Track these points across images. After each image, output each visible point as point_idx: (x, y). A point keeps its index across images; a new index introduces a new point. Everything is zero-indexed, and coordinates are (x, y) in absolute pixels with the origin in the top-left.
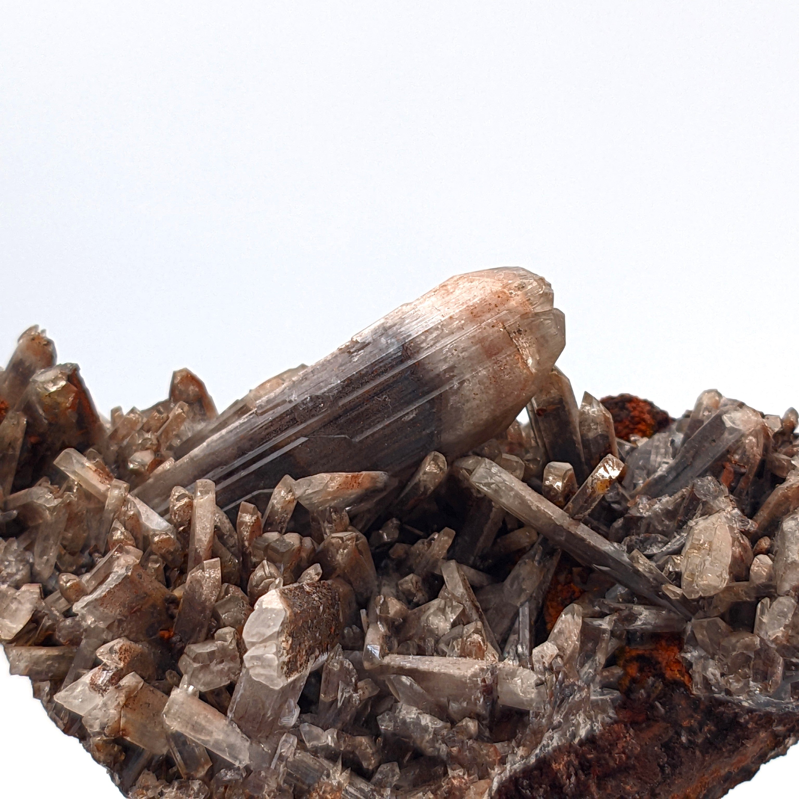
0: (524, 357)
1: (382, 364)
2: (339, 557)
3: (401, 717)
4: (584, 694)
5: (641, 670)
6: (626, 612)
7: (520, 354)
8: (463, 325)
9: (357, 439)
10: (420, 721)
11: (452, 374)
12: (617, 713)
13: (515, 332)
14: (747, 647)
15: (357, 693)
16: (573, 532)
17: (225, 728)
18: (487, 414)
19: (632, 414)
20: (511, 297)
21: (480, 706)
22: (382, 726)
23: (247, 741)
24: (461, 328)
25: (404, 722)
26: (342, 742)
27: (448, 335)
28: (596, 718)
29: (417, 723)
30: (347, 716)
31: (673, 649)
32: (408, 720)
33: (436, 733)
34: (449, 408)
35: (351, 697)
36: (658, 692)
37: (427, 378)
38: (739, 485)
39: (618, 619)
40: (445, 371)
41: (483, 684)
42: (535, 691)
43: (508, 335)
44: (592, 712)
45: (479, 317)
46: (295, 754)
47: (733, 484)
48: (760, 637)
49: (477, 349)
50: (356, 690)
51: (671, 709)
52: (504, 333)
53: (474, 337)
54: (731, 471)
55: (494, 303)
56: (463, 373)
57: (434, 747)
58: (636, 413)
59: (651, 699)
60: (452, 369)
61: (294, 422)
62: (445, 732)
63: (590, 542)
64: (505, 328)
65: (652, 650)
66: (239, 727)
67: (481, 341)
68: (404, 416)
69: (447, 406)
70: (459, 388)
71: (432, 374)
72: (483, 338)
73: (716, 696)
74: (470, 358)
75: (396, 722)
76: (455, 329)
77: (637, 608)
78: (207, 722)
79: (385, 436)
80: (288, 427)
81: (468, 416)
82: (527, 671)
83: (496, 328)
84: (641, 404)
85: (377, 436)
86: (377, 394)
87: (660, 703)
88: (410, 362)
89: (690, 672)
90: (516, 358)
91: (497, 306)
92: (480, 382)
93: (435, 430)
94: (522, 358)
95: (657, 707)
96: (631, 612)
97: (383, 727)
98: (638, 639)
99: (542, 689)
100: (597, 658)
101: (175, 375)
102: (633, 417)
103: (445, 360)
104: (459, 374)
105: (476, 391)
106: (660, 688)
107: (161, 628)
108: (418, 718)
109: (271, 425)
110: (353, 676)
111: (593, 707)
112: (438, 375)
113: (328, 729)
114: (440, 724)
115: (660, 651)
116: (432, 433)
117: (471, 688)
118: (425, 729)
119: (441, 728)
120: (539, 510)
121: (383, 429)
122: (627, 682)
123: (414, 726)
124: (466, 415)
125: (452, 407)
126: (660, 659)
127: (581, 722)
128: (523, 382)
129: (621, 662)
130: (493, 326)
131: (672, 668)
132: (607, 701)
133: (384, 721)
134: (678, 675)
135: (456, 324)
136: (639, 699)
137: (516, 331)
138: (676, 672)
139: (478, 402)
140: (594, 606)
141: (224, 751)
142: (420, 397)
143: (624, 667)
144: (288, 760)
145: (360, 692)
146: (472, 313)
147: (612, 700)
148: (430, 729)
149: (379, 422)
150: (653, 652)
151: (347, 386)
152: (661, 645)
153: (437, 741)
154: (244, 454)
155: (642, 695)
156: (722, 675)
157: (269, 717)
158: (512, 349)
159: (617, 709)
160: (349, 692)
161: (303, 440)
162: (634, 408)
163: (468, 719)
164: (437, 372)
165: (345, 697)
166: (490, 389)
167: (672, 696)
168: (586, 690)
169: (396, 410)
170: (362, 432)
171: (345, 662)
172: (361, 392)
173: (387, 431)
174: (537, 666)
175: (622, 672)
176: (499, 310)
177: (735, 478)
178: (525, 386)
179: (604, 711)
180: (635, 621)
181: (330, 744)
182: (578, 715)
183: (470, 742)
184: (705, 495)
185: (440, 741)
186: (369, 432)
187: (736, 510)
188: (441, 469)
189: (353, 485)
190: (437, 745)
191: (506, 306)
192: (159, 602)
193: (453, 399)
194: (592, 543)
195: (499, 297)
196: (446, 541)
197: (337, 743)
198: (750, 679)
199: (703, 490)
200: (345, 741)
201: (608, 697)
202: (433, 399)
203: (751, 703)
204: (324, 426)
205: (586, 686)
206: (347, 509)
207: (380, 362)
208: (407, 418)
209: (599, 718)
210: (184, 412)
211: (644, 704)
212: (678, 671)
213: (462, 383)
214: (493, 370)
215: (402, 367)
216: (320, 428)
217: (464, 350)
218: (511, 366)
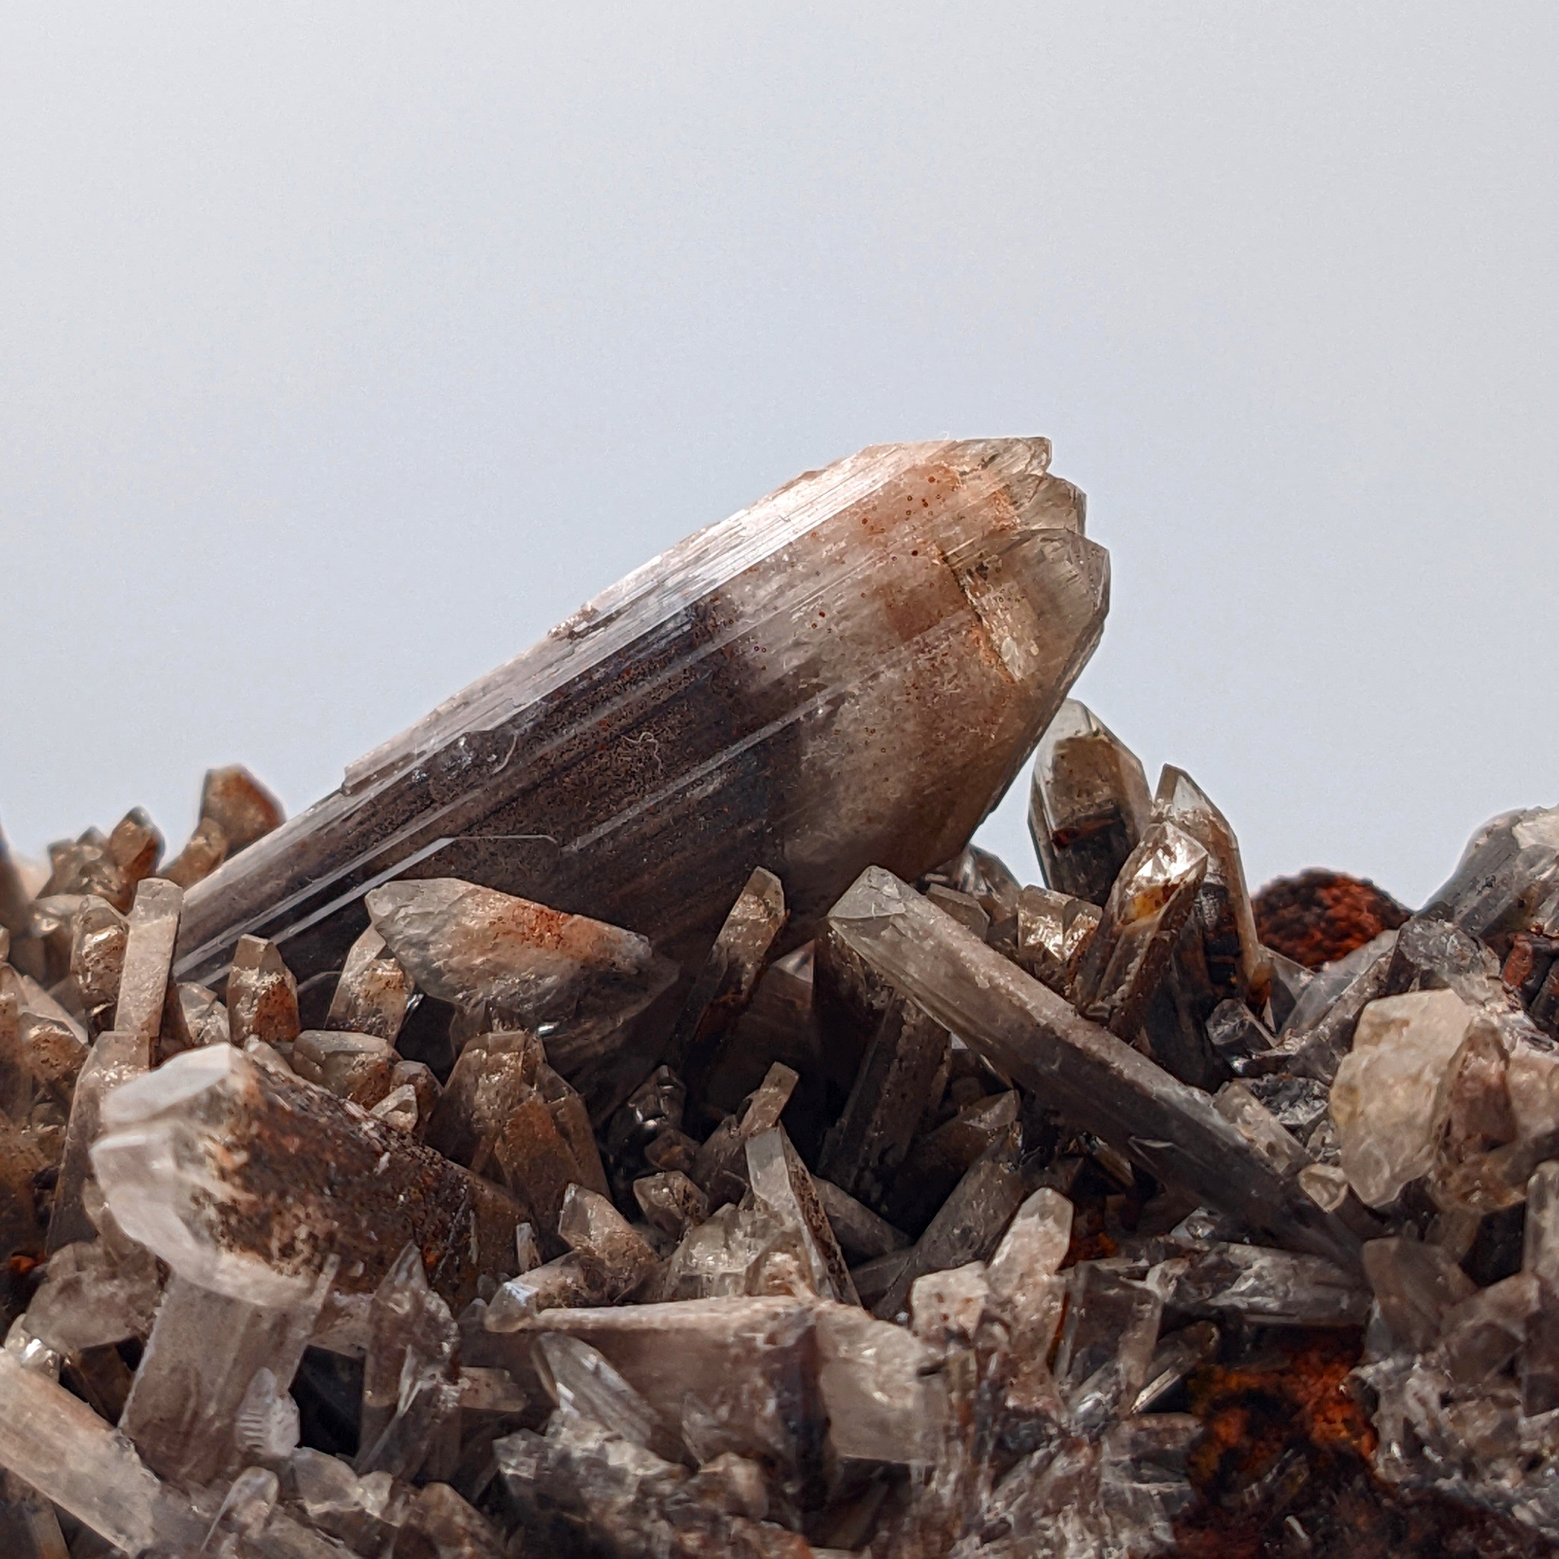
0: (994, 637)
1: (642, 656)
2: (480, 1098)
3: (558, 1447)
4: (1082, 1460)
5: (1250, 1429)
6: (1212, 1259)
7: (983, 627)
8: (843, 553)
9: (574, 847)
10: (607, 1457)
11: (814, 681)
12: (1176, 1533)
13: (970, 573)
14: (1507, 1309)
15: (456, 1383)
16: (1079, 1045)
17: (102, 1450)
18: (901, 787)
19: (1330, 913)
20: (963, 482)
21: (765, 1421)
22: (508, 1466)
23: (154, 1484)
24: (838, 560)
25: (565, 1459)
26: (398, 1505)
27: (806, 577)
28: (1115, 1536)
29: (597, 1462)
30: (421, 1438)
31: (1336, 1372)
32: (577, 1454)
33: (645, 1488)
34: (803, 767)
35: (436, 1390)
36: (1295, 1490)
37: (753, 688)
38: (1546, 984)
39: (1187, 1276)
40: (799, 672)
41: (769, 1347)
42: (914, 1386)
43: (952, 578)
44: (1105, 1520)
45: (883, 531)
46: (268, 1522)
47: (1529, 983)
48: (1539, 1278)
49: (874, 615)
50: (452, 1376)
51: (1329, 1537)
52: (942, 573)
53: (867, 580)
54: (1526, 953)
55: (918, 495)
56: (840, 678)
57: (637, 1529)
58: (1340, 911)
59: (1275, 1510)
60: (811, 667)
61: (427, 802)
62: (666, 1487)
63: (1120, 1072)
64: (946, 560)
65: (1282, 1373)
66: (137, 1449)
67: (884, 591)
68: (693, 785)
69: (799, 761)
70: (831, 715)
71: (765, 680)
72: (890, 585)
73: (1444, 1484)
74: (860, 639)
75: (544, 1458)
76: (822, 561)
77: (1240, 1252)
78: (57, 1429)
79: (644, 838)
80: (411, 817)
81: (851, 792)
82: (893, 1331)
83: (920, 558)
84: (1355, 890)
85: (623, 837)
86: (626, 730)
87: (1300, 1520)
88: (711, 648)
89: (1374, 1419)
90: (973, 636)
91: (926, 505)
92: (882, 701)
93: (768, 825)
94: (988, 639)
95: (1292, 1531)
96: (1222, 1261)
97: (510, 1472)
98: (1248, 1347)
99: (937, 1383)
100: (1120, 1366)
101: (209, 779)
102: (1331, 921)
103: (797, 644)
104: (832, 680)
105: (870, 723)
106: (1301, 1480)
107: (17, 1249)
108: (602, 1449)
109: (373, 815)
110: (448, 1337)
111: (1107, 1504)
112: (780, 683)
113: (369, 1472)
114: (658, 1466)
115: (1304, 1378)
116: (760, 832)
117: (736, 1360)
118: (617, 1477)
119: (659, 1478)
120: (995, 988)
121: (638, 820)
122: (1211, 1461)
123: (588, 1469)
124: (848, 788)
125: (812, 764)
126: (1301, 1395)
127: (1069, 1536)
128: (990, 701)
129: (1200, 1408)
130: (915, 553)
131: (1329, 1414)
132: (1151, 1496)
133: (511, 1452)
134: (1344, 1434)
135: (826, 551)
136: (1243, 1507)
137: (973, 569)
138: (1339, 1426)
139: (875, 753)
140: (1137, 1259)
141: (88, 1505)
142: (735, 741)
143: (1207, 1419)
144: (248, 1532)
145: (465, 1383)
146: (865, 521)
147: (1165, 1498)
148: (630, 1480)
149: (630, 804)
150: (1284, 1380)
151: (559, 709)
152: (1307, 1363)
153: (647, 1512)
154: (303, 884)
155: (1252, 1494)
156: (1445, 1401)
157: (211, 1421)
158: (964, 615)
159: (1179, 1523)
160: (433, 1377)
161: (444, 842)
162: (1337, 900)
163: (733, 1458)
164: (773, 674)
165: (420, 1391)
166: (906, 719)
167: (1333, 1502)
168: (1086, 1450)
169: (672, 771)
170: (590, 829)
171: (428, 1299)
172: (588, 724)
173: (650, 826)
174: (922, 1317)
175: (1200, 1430)
176: (931, 513)
177: (1535, 967)
178: (995, 712)
179: (1139, 1520)
180: (1233, 1282)
181: (368, 1511)
182: (1060, 1517)
183: (737, 1525)
184: (1430, 958)
185: (654, 1514)
186: (604, 829)
187: (1520, 1015)
188: (770, 911)
189: (541, 936)
190: (647, 1526)
191: (948, 502)
192: (16, 1179)
193: (812, 749)
194: (1127, 1073)
195: (932, 480)
196: (775, 1097)
197: (388, 1508)
198: (1519, 1409)
199: (1426, 945)
200: (407, 1503)
201: (1153, 1488)
202: (764, 743)
203: (1539, 1510)
204: (497, 811)
205: (1086, 1437)
206: (543, 1029)
207: (640, 652)
208: (697, 793)
209: (1125, 1536)
210: (209, 845)
211: (1254, 1519)
212: (1345, 1421)
213: (836, 702)
214: (915, 667)
215: (689, 660)
216: (486, 817)
217: (844, 615)
218: (961, 658)
